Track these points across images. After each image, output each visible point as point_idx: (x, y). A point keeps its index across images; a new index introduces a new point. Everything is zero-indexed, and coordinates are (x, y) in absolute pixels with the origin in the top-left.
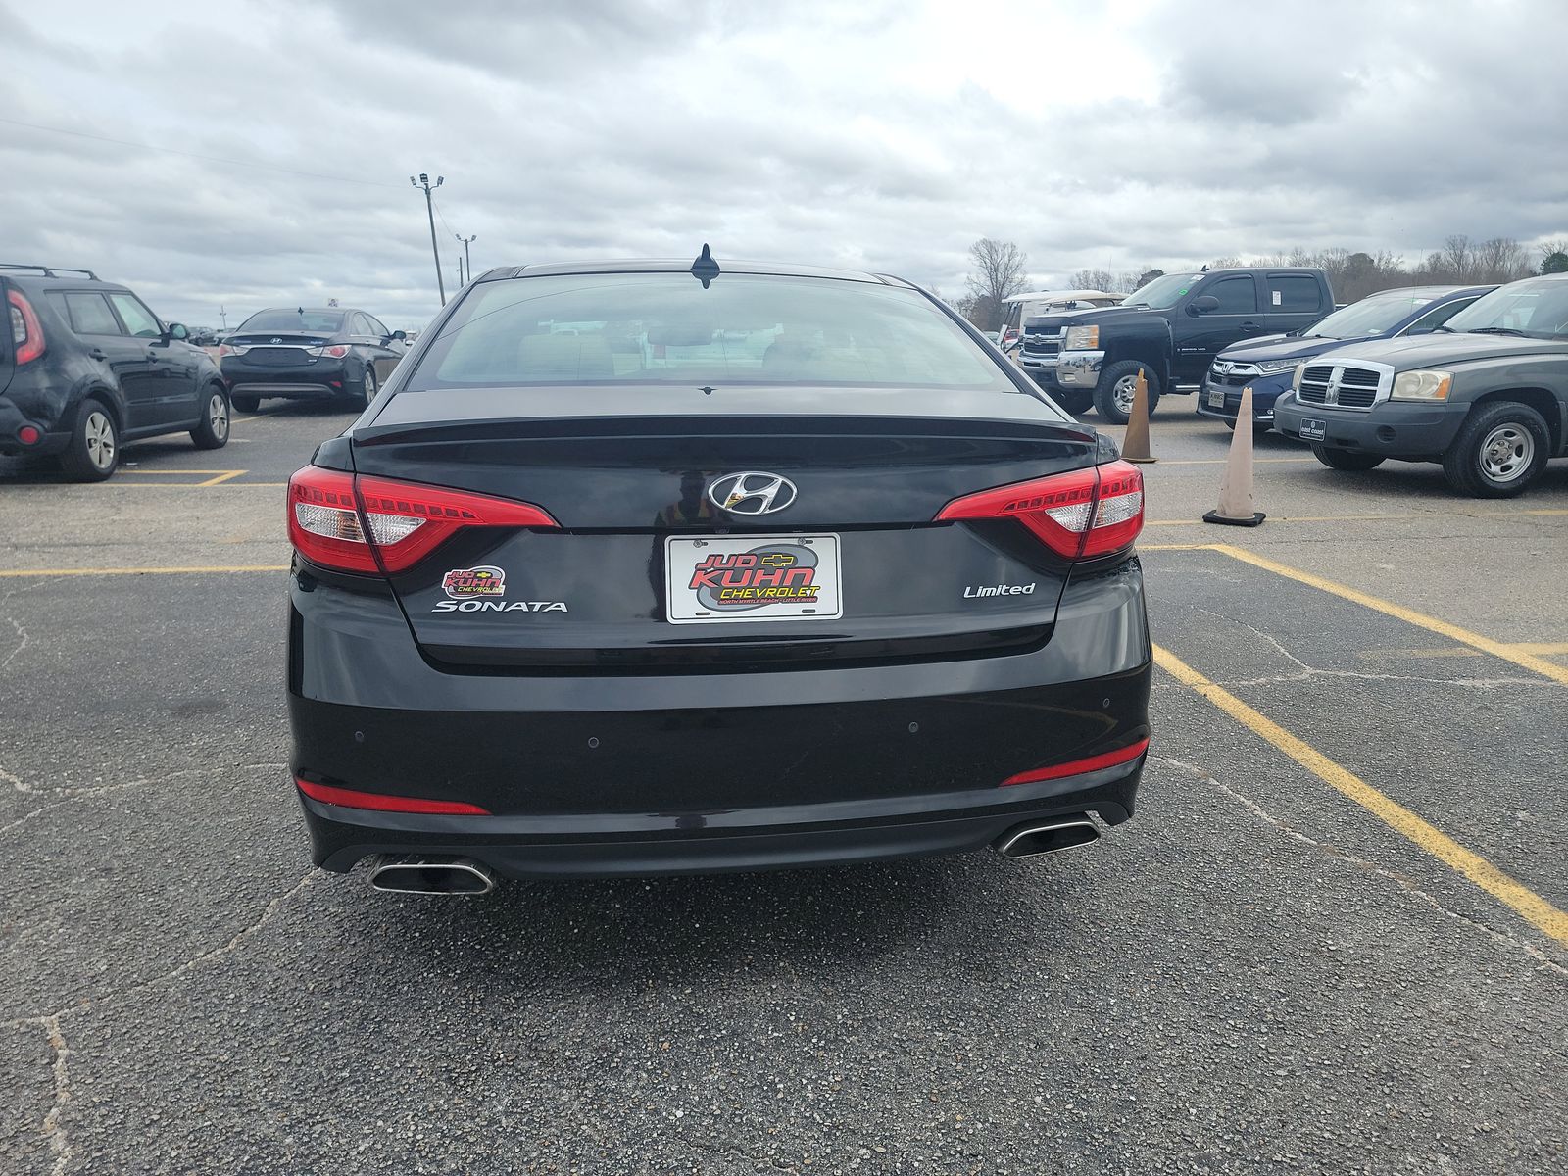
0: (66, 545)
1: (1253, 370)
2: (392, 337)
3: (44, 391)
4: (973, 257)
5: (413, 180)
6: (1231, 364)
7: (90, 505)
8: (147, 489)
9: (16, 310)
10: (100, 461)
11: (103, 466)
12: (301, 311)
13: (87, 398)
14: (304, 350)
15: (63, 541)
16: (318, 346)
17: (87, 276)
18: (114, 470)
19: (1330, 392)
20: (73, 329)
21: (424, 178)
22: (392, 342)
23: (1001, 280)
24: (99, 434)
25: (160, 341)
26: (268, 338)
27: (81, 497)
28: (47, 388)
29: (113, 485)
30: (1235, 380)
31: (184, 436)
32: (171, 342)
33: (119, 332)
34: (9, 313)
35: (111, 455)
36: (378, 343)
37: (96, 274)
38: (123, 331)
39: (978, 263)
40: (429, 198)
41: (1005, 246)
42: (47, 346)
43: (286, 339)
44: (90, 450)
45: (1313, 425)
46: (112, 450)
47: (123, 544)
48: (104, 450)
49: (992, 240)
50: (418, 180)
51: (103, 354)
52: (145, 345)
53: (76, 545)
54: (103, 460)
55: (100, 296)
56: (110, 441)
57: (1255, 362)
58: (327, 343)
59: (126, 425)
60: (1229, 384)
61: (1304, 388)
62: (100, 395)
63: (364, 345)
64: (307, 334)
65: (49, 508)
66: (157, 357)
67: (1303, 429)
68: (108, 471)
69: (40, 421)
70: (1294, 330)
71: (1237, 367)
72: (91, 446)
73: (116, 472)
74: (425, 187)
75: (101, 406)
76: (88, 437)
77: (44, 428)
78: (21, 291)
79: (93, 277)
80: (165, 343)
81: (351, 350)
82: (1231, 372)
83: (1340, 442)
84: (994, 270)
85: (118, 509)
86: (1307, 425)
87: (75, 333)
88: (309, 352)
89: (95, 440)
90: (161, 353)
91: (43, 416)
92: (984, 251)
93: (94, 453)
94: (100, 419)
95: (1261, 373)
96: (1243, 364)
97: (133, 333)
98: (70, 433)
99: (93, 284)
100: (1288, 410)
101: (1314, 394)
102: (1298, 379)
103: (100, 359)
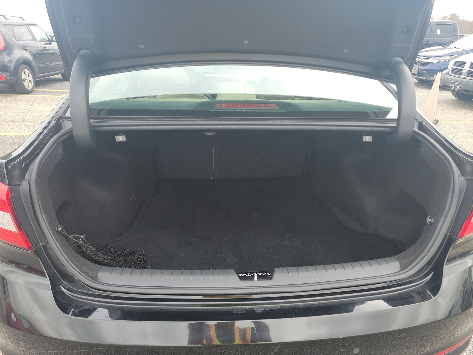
0: (10, 122)
1: (430, 60)
3: (6, 62)
6: (422, 57)
7: (23, 103)
8: (44, 97)
10: (28, 87)
11: (29, 88)
13: (22, 64)
15: (9, 120)
17: (21, 19)
18: (34, 89)
19: (464, 72)
20: (15, 39)
24: (27, 77)
25: (48, 43)
27: (21, 100)
28: (8, 61)
29: (32, 95)
30: (423, 63)
31: (60, 76)
32: (52, 43)
35: (32, 84)
37: (24, 18)
38: (34, 39)
42: (6, 45)
44: (24, 83)
45: (456, 84)
46: (32, 82)
47: (29, 121)
48: (29, 83)
51: (27, 48)
52: (43, 44)
53: (13, 122)
54: (29, 86)
55: (25, 26)
56: (31, 79)
57: (431, 57)
59: (37, 73)
60: (420, 65)
61: (453, 69)
62: (26, 63)
65: (9, 104)
66: (47, 48)
67: (451, 85)
68: (31, 90)
69: (6, 73)
70: (445, 45)
71: (424, 59)
72: (24, 81)
73: (34, 90)
75: (27, 67)
76: (23, 78)
77: (7, 75)
79: (23, 20)
80: (50, 44)
82: (422, 61)
83: (465, 91)
85: (32, 105)
86: (453, 84)
89: (26, 79)
90: (48, 47)
91: (7, 71)
93: (26, 84)
94: (27, 71)
95: (433, 61)
96: (426, 57)
97: (38, 40)
98: (17, 77)
99: (23, 22)
100: (446, 77)
101: (457, 72)
102: (451, 66)
103: (26, 50)
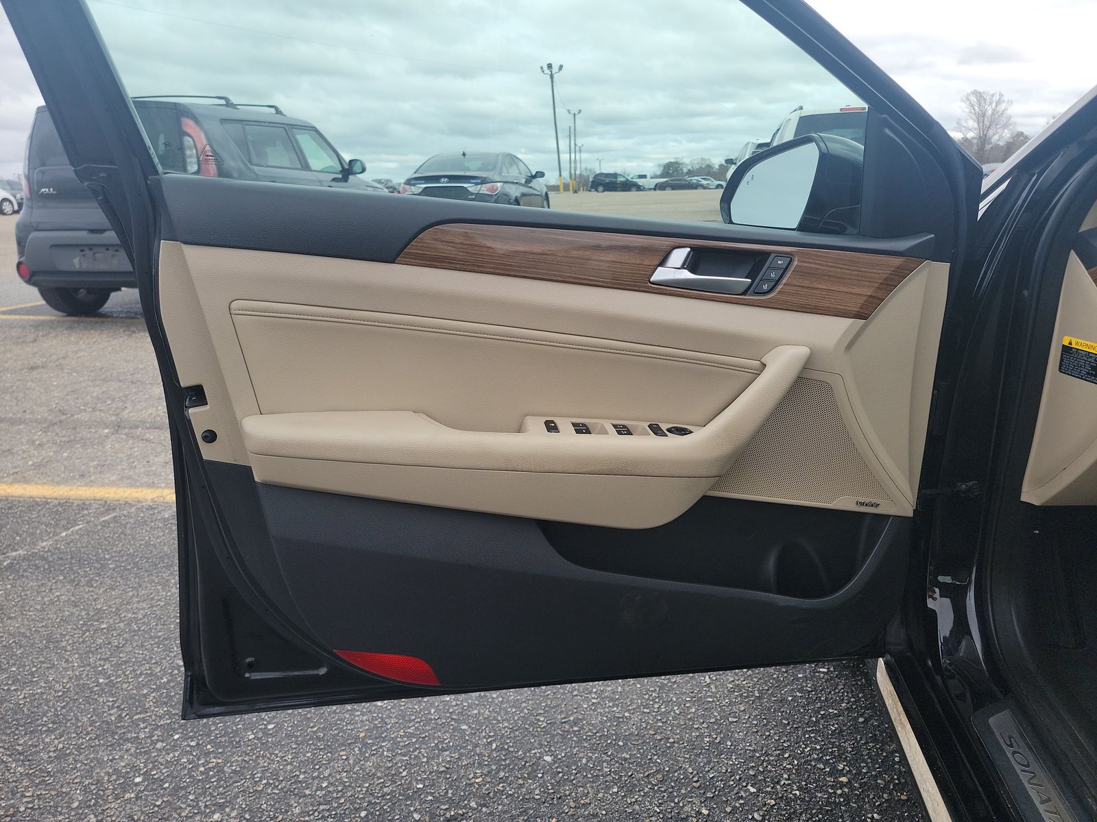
2: (534, 177)
4: (963, 105)
5: (542, 68)
9: (190, 139)
12: (464, 154)
14: (466, 188)
16: (477, 184)
17: (273, 110)
21: (550, 66)
22: (533, 180)
23: (987, 123)
25: (340, 176)
26: (436, 179)
32: (351, 177)
33: (299, 167)
34: (181, 142)
36: (523, 181)
37: (282, 109)
38: (304, 166)
39: (967, 110)
40: (552, 81)
41: (993, 95)
43: (452, 178)
49: (981, 91)
50: (545, 68)
52: (324, 180)
55: (283, 129)
58: (484, 181)
63: (513, 183)
64: (468, 174)
66: (336, 192)
74: (550, 73)
78: (195, 118)
79: (278, 111)
80: (344, 179)
81: (502, 187)
84: (980, 117)
87: (252, 165)
88: (470, 189)
90: (340, 188)
92: (973, 99)
97: (314, 168)
99: (278, 118)
